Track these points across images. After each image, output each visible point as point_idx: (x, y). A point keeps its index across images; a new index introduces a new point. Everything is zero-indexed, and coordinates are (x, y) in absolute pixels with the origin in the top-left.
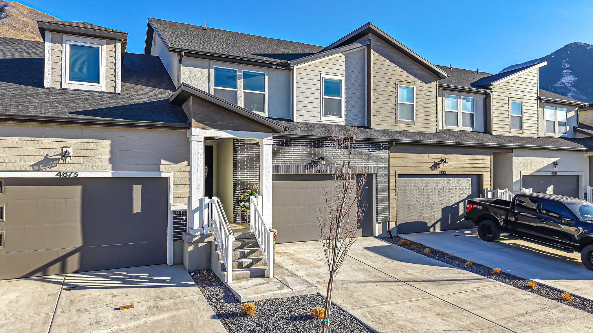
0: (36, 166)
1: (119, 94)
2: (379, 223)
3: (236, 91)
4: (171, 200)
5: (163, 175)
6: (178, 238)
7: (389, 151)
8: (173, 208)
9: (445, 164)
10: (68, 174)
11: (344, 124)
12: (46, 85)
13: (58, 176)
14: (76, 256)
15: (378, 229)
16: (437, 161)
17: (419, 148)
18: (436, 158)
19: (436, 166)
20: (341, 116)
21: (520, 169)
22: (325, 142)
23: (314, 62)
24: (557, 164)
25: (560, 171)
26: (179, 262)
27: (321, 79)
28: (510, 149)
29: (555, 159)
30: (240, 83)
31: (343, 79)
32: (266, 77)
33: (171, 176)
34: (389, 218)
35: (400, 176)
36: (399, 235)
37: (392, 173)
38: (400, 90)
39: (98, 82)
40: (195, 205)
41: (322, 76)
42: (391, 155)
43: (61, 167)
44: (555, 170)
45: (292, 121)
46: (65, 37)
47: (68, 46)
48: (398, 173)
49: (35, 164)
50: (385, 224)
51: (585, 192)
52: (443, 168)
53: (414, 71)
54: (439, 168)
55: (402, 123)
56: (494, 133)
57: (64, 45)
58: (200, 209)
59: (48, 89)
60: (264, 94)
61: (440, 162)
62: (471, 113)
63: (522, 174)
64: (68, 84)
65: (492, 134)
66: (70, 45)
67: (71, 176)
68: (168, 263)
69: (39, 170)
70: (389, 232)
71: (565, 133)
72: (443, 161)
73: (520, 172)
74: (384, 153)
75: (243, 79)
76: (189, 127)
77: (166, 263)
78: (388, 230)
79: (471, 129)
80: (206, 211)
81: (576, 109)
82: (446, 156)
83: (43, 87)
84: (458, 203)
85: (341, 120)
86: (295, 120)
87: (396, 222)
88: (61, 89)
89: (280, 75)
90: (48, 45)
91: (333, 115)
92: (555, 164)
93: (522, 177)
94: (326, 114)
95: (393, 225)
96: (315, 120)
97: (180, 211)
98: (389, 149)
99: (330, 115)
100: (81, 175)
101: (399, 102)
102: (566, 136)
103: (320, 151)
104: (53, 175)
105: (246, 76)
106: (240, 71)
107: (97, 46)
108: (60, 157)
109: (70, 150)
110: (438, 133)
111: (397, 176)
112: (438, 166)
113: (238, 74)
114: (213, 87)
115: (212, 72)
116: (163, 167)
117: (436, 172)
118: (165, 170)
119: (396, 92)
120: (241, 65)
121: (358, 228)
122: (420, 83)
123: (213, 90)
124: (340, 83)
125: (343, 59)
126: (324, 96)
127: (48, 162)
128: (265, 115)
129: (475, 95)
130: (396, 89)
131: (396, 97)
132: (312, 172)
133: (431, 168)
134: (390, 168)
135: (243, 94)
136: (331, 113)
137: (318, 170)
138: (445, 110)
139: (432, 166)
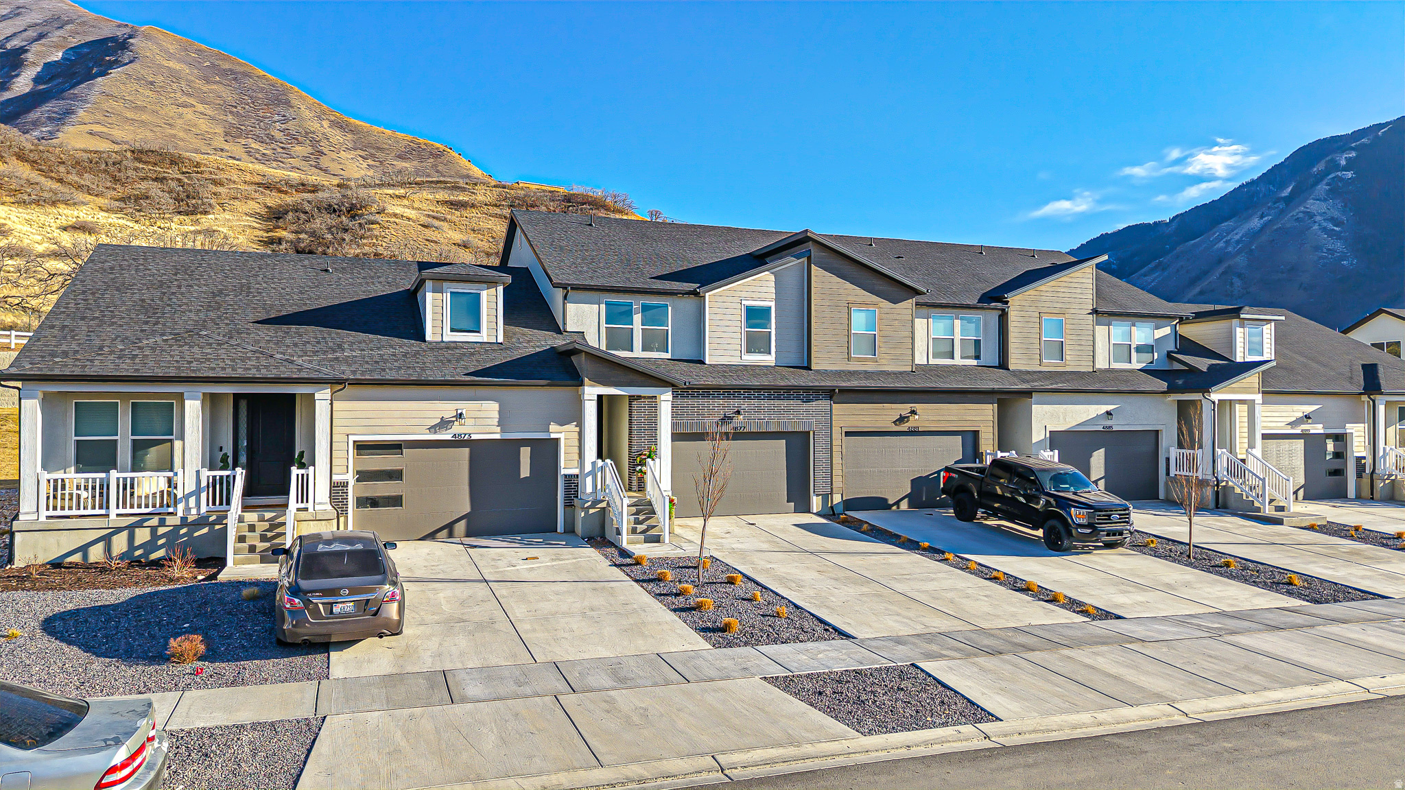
0: (433, 429)
1: (501, 344)
2: (818, 495)
3: (632, 329)
4: (562, 464)
5: (553, 436)
6: (569, 504)
7: (832, 402)
8: (563, 472)
9: (917, 417)
10: (463, 436)
11: (773, 364)
12: (428, 338)
13: (453, 439)
14: (463, 523)
15: (816, 503)
16: (903, 413)
17: (876, 397)
18: (904, 409)
19: (902, 419)
20: (770, 353)
21: (1045, 422)
22: (742, 391)
23: (734, 285)
24: (1111, 414)
25: (1118, 425)
26: (570, 530)
27: (743, 306)
28: (1028, 393)
29: (1110, 408)
30: (637, 318)
31: (773, 304)
32: (670, 308)
33: (562, 436)
34: (832, 489)
35: (848, 434)
36: (846, 512)
37: (836, 431)
38: (854, 315)
39: (479, 332)
40: (588, 468)
41: (743, 302)
42: (835, 406)
43: (456, 430)
44: (1109, 423)
45: (703, 363)
46: (445, 284)
47: (449, 294)
48: (844, 430)
49: (432, 427)
50: (826, 497)
51: (1167, 456)
52: (913, 422)
53: (877, 288)
54: (907, 422)
55: (859, 360)
56: (1011, 367)
57: (445, 294)
58: (593, 473)
59: (430, 343)
60: (667, 330)
61: (910, 414)
62: (975, 338)
63: (1049, 430)
64: (449, 337)
65: (1009, 370)
66: (452, 293)
67: (465, 438)
68: (558, 531)
69: (435, 433)
70: (832, 507)
71: (1152, 362)
72: (913, 412)
73: (1046, 427)
74: (823, 404)
75: (641, 313)
76: (582, 384)
77: (556, 531)
78: (829, 505)
79: (974, 362)
80: (599, 474)
81: (1174, 323)
82: (917, 407)
83: (425, 341)
84: (938, 472)
85: (770, 359)
86: (707, 362)
87: (842, 495)
88: (442, 342)
89: (688, 303)
90: (429, 295)
91: (760, 352)
92: (1109, 413)
93: (1048, 435)
94: (748, 351)
95: (837, 499)
96: (735, 361)
97: (572, 475)
98: (831, 398)
99: (754, 352)
100: (474, 437)
101: (853, 332)
102: (1152, 367)
103: (735, 403)
104: (449, 437)
105: (645, 308)
106: (637, 302)
107: (478, 292)
108: (454, 419)
109: (464, 412)
110: (914, 372)
111: (844, 434)
112: (906, 420)
113: (634, 307)
114: (604, 325)
115: (603, 306)
116: (553, 427)
117: (904, 427)
118: (555, 431)
119: (849, 319)
120: (639, 296)
121: (788, 502)
122: (885, 304)
123: (604, 329)
124: (768, 309)
125: (773, 278)
126: (746, 329)
127: (444, 424)
128: (668, 356)
129: (983, 312)
130: (849, 315)
131: (849, 325)
132: (726, 429)
133: (894, 422)
134: (835, 423)
135: (641, 331)
136: (757, 351)
137: (733, 427)
138: (932, 337)
139: (897, 420)
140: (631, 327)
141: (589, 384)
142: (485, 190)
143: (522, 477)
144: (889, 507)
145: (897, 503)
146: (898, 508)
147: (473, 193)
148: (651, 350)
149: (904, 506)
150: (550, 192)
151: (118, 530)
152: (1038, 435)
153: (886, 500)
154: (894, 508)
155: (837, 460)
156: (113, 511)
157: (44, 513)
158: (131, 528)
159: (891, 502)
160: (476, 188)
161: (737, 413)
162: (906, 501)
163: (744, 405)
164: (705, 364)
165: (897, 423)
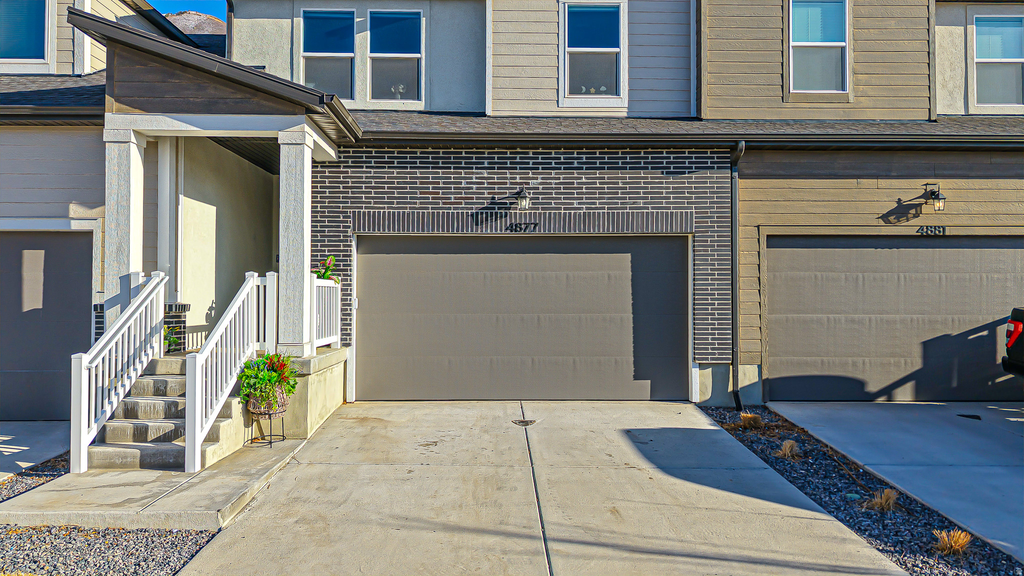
1: (83, 76)
2: (702, 367)
3: (353, 58)
5: (75, 226)
7: (736, 174)
9: (939, 204)
11: (625, 115)
15: (700, 383)
16: (906, 198)
17: (842, 161)
18: (908, 188)
19: (902, 211)
20: (617, 93)
27: (561, 4)
30: (363, 39)
32: (425, 20)
33: (94, 227)
34: (734, 354)
35: (774, 241)
36: (773, 406)
37: (744, 233)
38: (797, 12)
39: (43, 58)
42: (741, 183)
45: (483, 114)
48: (765, 231)
50: (722, 372)
52: (931, 217)
54: (916, 216)
55: (807, 98)
60: (419, 60)
61: (923, 200)
70: (736, 393)
72: (933, 195)
74: (718, 178)
75: (369, 32)
78: (730, 389)
82: (942, 185)
84: (992, 327)
85: (617, 105)
86: (489, 112)
87: (760, 367)
91: (598, 92)
94: (575, 90)
95: (748, 375)
96: (546, 109)
98: (733, 166)
99: (588, 92)
101: (792, 44)
105: (377, 22)
106: (362, 13)
110: (934, 121)
111: (764, 241)
112: (913, 211)
113: (357, 20)
114: (301, 54)
115: (300, 22)
116: (75, 210)
117: (908, 227)
118: (81, 216)
119: (785, 19)
121: (636, 378)
123: (302, 62)
124: (615, 10)
126: (567, 49)
128: (420, 105)
130: (785, 10)
131: (784, 31)
132: (496, 229)
133: (885, 217)
134: (741, 218)
135: (369, 62)
136: (593, 90)
137: (511, 225)
138: (976, 60)
139: (890, 213)
140: (351, 55)
141: (119, 111)
143: (26, 308)
144: (871, 398)
145: (888, 391)
146: (890, 400)
148: (392, 96)
149: (905, 395)
153: (861, 384)
154: (881, 400)
155: (747, 295)
159: (872, 388)
161: (519, 195)
162: (909, 387)
163: (536, 181)
164: (485, 116)
165: (892, 218)
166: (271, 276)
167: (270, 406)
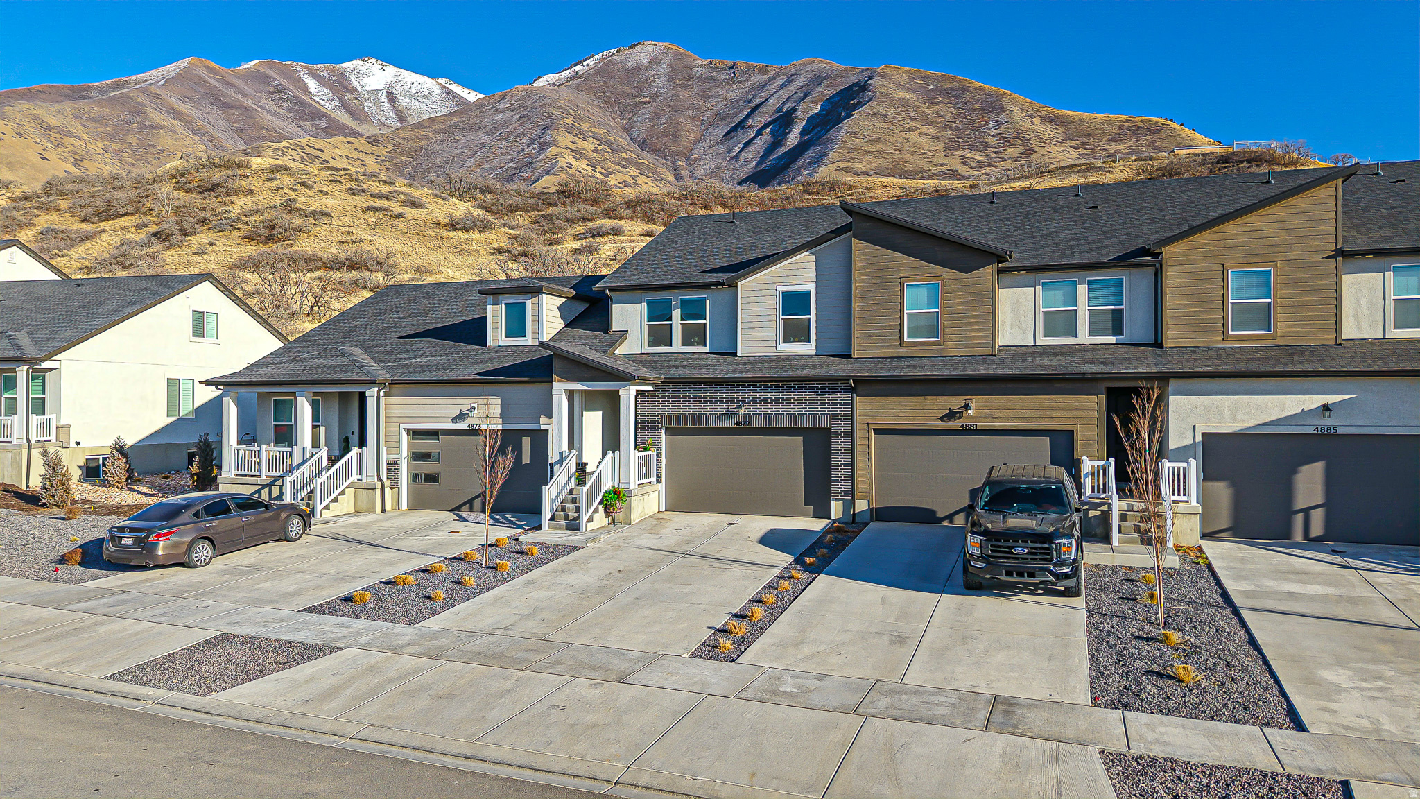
0: (455, 420)
2: (837, 500)
3: (671, 324)
4: (551, 453)
5: (543, 427)
7: (855, 394)
8: (550, 458)
9: (970, 412)
10: (474, 426)
11: (815, 354)
13: (468, 428)
15: (836, 509)
16: (954, 408)
18: (956, 402)
19: (951, 415)
20: (809, 342)
21: (1192, 422)
22: (749, 384)
23: (767, 271)
24: (1329, 410)
27: (778, 292)
29: (1337, 399)
30: (677, 314)
31: (812, 288)
32: (708, 301)
33: (549, 428)
34: (853, 494)
35: (877, 431)
36: (872, 522)
37: (859, 425)
38: (908, 292)
39: (525, 336)
41: (779, 288)
42: (858, 399)
43: (470, 421)
44: (1328, 423)
46: (501, 297)
47: (504, 306)
48: (872, 427)
49: (454, 418)
50: (849, 504)
52: (968, 418)
53: (940, 256)
54: (960, 418)
55: (914, 344)
56: (1165, 344)
57: (501, 306)
59: (491, 347)
60: (705, 323)
61: (963, 409)
62: (1113, 307)
63: (1202, 428)
64: (504, 341)
65: (1163, 347)
66: (506, 304)
67: (477, 428)
69: (456, 423)
70: (854, 514)
72: (967, 406)
73: (1194, 426)
74: (842, 396)
75: (679, 309)
76: (552, 380)
78: (852, 512)
79: (1111, 340)
82: (975, 400)
83: (486, 346)
85: (809, 348)
87: (869, 502)
88: (499, 346)
89: (722, 294)
90: (490, 307)
91: (799, 341)
92: (1326, 408)
93: (1199, 439)
94: (785, 340)
95: (861, 506)
96: (770, 352)
98: (853, 390)
99: (794, 341)
100: (483, 427)
101: (906, 311)
103: (739, 397)
104: (465, 427)
105: (684, 303)
106: (676, 299)
107: (525, 301)
108: (469, 412)
109: (476, 405)
110: (995, 356)
111: (872, 432)
112: (958, 415)
113: (673, 303)
114: (646, 322)
115: (645, 305)
116: (543, 419)
117: (956, 424)
118: (544, 423)
119: (902, 297)
120: (676, 292)
121: (805, 505)
122: (950, 274)
123: (646, 327)
124: (808, 293)
125: (813, 258)
126: (782, 317)
127: (462, 416)
128: (706, 349)
129: (1126, 271)
130: (902, 291)
131: (901, 303)
132: (729, 424)
133: (942, 419)
134: (858, 418)
135: (680, 326)
136: (797, 339)
137: (737, 422)
138: (1042, 309)
139: (944, 416)
140: (671, 322)
141: (559, 381)
142: (1124, 166)
143: (524, 462)
144: (939, 521)
145: (950, 517)
146: (951, 522)
147: (1109, 172)
148: (692, 344)
149: (959, 521)
150: (1204, 155)
151: (264, 486)
152: (1178, 438)
153: (933, 512)
154: (945, 523)
155: (862, 461)
156: (264, 473)
157: (234, 472)
158: (271, 485)
159: (939, 515)
160: (1114, 165)
161: (739, 407)
162: (962, 515)
163: (749, 398)
164: (737, 356)
165: (945, 419)
166: (617, 452)
167: (614, 509)
